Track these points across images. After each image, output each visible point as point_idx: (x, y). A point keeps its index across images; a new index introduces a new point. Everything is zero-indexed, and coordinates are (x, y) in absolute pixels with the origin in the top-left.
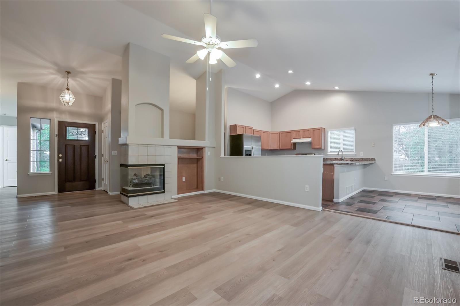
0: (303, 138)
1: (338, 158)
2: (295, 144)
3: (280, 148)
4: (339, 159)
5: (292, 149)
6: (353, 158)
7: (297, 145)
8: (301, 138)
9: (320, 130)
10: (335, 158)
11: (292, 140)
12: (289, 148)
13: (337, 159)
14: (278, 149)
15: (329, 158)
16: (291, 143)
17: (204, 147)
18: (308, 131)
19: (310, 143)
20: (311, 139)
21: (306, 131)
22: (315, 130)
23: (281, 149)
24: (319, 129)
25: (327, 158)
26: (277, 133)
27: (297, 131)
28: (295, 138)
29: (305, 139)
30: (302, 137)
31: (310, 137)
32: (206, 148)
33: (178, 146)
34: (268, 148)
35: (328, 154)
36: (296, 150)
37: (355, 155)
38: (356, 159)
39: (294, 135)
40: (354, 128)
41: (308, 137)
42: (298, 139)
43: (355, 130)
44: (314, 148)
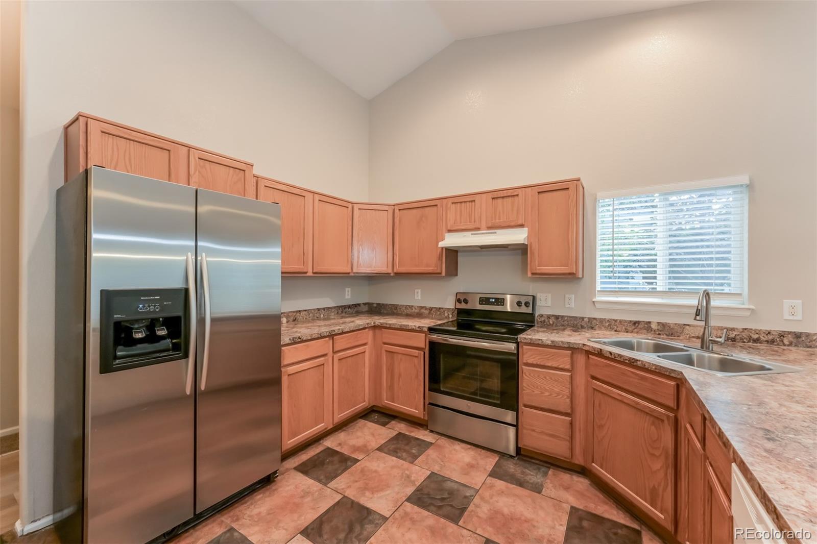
0: (489, 228)
2: (452, 254)
3: (395, 271)
4: (654, 326)
5: (444, 274)
6: (733, 329)
7: (461, 259)
8: (478, 229)
9: (572, 189)
10: (636, 323)
11: (443, 239)
12: (430, 269)
13: (641, 326)
14: (390, 271)
15: (602, 321)
16: (439, 250)
18: (510, 199)
19: (522, 250)
20: (526, 235)
21: (503, 197)
22: (544, 190)
23: (399, 275)
24: (564, 185)
25: (591, 320)
26: (386, 208)
27: (465, 200)
28: (452, 229)
29: (499, 231)
30: (484, 225)
31: (522, 226)
34: (349, 271)
35: (599, 298)
36: (457, 277)
37: (748, 313)
38: (757, 332)
39: (452, 214)
40: (744, 179)
41: (512, 224)
42: (469, 233)
43: (750, 187)
44: (538, 272)
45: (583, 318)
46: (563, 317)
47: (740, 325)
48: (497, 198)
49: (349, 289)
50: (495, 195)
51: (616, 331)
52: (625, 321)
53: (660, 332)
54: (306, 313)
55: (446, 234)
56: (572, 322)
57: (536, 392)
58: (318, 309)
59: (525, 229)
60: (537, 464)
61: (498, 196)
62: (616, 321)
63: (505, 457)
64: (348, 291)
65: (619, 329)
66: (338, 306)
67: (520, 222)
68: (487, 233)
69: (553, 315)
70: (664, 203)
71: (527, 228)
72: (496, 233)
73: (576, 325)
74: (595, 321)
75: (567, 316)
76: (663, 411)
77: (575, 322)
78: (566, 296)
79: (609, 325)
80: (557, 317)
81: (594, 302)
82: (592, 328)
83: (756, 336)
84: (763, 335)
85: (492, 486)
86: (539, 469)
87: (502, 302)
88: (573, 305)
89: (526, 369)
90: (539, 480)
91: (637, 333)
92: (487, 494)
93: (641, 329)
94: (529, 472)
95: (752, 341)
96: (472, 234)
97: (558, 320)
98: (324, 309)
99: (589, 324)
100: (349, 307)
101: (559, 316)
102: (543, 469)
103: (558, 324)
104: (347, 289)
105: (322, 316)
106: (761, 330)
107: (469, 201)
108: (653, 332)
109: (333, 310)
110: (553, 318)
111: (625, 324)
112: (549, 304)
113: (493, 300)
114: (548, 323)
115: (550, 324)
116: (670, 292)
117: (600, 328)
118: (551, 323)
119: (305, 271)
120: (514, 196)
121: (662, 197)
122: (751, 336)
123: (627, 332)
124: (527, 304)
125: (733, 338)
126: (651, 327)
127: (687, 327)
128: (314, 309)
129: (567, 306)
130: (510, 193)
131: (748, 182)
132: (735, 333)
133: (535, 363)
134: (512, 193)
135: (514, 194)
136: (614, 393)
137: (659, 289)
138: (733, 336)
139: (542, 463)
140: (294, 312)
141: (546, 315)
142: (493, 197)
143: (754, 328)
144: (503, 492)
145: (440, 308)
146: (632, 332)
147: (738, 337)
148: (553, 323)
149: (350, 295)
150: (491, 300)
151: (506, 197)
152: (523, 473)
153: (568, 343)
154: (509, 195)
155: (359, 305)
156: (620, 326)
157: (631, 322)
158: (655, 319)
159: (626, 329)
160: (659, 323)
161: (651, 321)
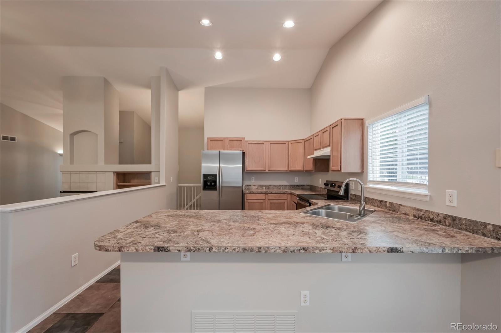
0: (323, 148)
1: (386, 202)
3: (305, 169)
4: (388, 204)
5: (314, 171)
6: (421, 210)
8: (320, 148)
9: (339, 125)
10: (381, 201)
11: (314, 154)
12: (311, 168)
13: (383, 204)
14: (303, 169)
16: (312, 160)
17: (150, 172)
18: (326, 132)
20: (330, 150)
22: (333, 126)
26: (301, 141)
27: (317, 135)
30: (321, 146)
31: (329, 146)
32: (152, 172)
33: (115, 172)
34: (287, 170)
35: (368, 185)
37: (428, 199)
38: (433, 213)
39: (315, 142)
44: (332, 169)
47: (424, 208)
49: (297, 178)
51: (374, 206)
53: (390, 209)
54: (274, 186)
55: (315, 152)
58: (280, 185)
62: (374, 199)
64: (296, 179)
66: (290, 185)
68: (322, 150)
72: (324, 150)
74: (367, 199)
79: (372, 202)
81: (365, 187)
83: (431, 217)
84: (435, 216)
93: (383, 206)
95: (430, 220)
96: (319, 151)
97: (356, 197)
98: (283, 185)
100: (297, 186)
103: (356, 200)
104: (295, 178)
105: (282, 188)
106: (434, 212)
108: (387, 208)
109: (287, 186)
110: (354, 196)
111: (377, 202)
112: (353, 188)
113: (334, 185)
119: (265, 170)
122: (429, 216)
125: (421, 217)
126: (386, 205)
127: (401, 206)
128: (278, 185)
129: (358, 189)
132: (422, 213)
137: (397, 180)
138: (421, 215)
140: (268, 185)
141: (352, 194)
143: (431, 210)
146: (380, 207)
147: (423, 216)
149: (297, 180)
155: (304, 185)
156: (375, 203)
157: (379, 200)
158: (388, 200)
159: (378, 205)
160: (390, 202)
161: (387, 201)
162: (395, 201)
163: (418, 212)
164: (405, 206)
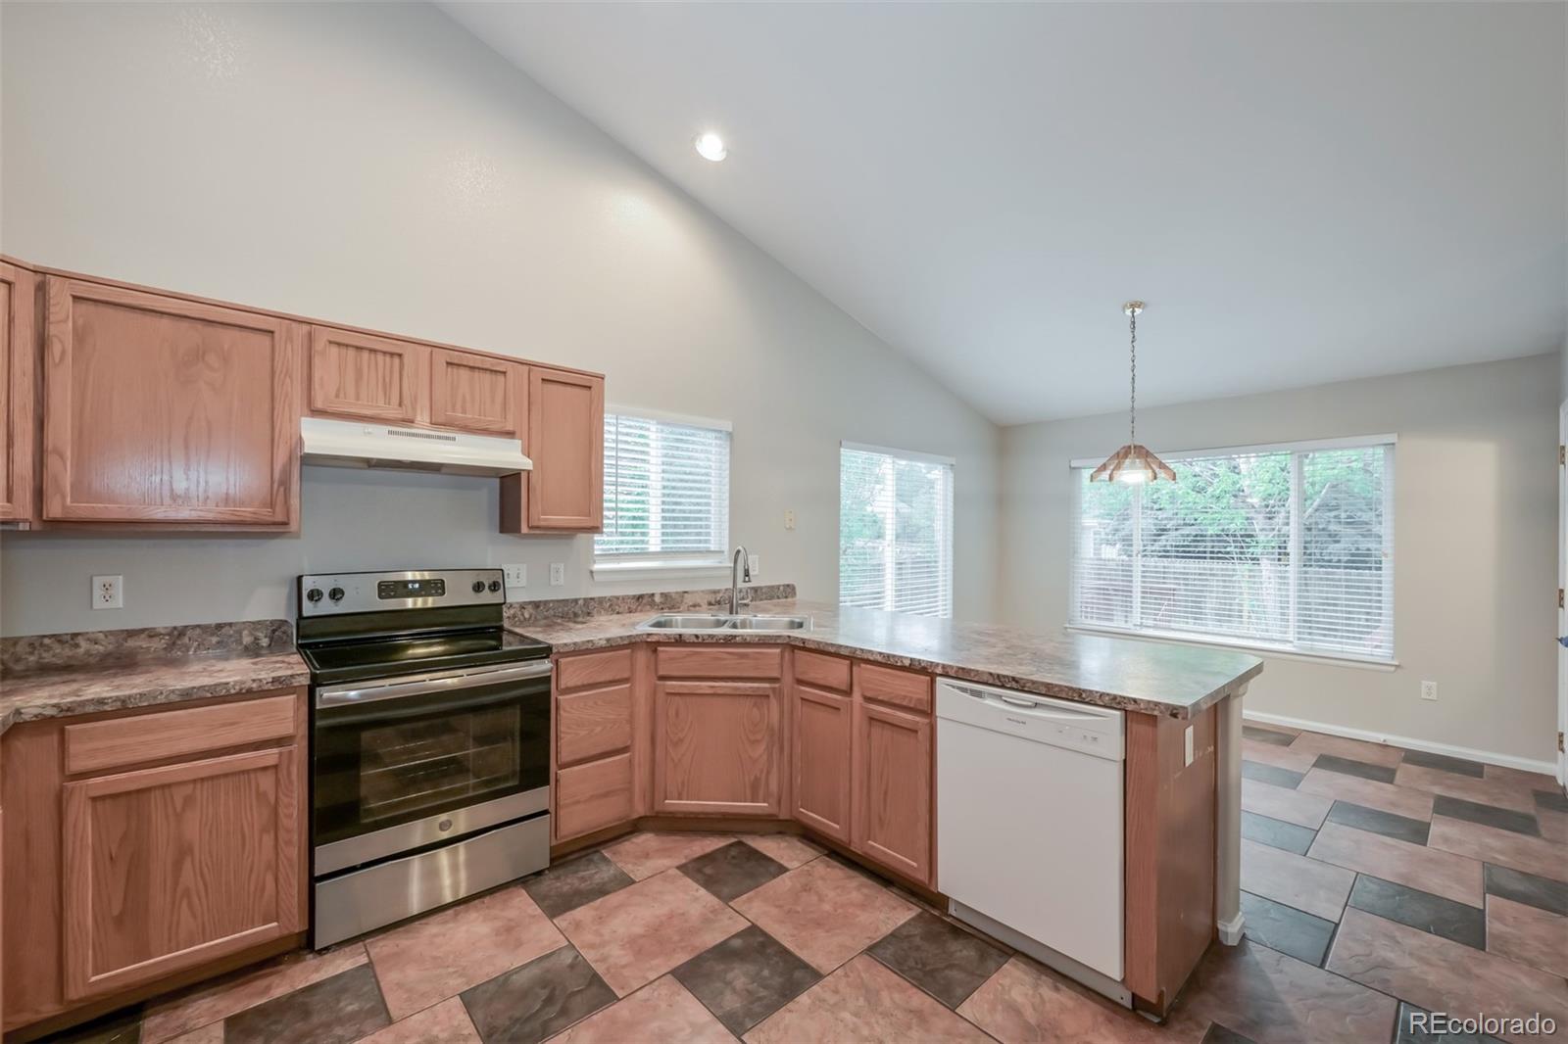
1: (653, 595)
3: (54, 514)
4: (657, 599)
6: (719, 591)
8: (409, 422)
9: (596, 390)
10: (640, 597)
12: (245, 512)
13: (644, 601)
15: (601, 601)
16: (281, 459)
18: (487, 376)
20: (517, 454)
21: (472, 368)
22: (552, 378)
24: (585, 380)
25: (587, 601)
26: (5, 272)
27: (374, 346)
28: (327, 409)
29: (461, 437)
30: (422, 415)
31: (511, 434)
35: (598, 566)
37: (728, 572)
39: (329, 371)
40: (728, 426)
41: (495, 427)
42: (386, 429)
43: (730, 435)
44: (542, 524)
45: (576, 601)
46: (546, 603)
48: (459, 365)
50: (455, 357)
51: (618, 613)
52: (628, 597)
53: (661, 605)
55: (303, 419)
56: (560, 610)
57: (583, 733)
59: (516, 441)
60: (581, 858)
61: (460, 361)
62: (618, 598)
63: (531, 882)
65: (621, 610)
67: (510, 427)
68: (428, 436)
69: (530, 603)
70: (660, 435)
71: (520, 442)
72: (454, 439)
73: (567, 613)
74: (592, 603)
75: (552, 601)
76: (767, 685)
77: (566, 609)
78: (552, 566)
79: (611, 606)
80: (536, 605)
81: (592, 572)
82: (589, 614)
85: (578, 925)
86: (591, 861)
87: (439, 588)
88: (562, 581)
89: (566, 700)
90: (612, 872)
91: (641, 611)
92: (589, 937)
93: (645, 604)
94: (588, 872)
96: (390, 432)
97: (539, 610)
99: (584, 609)
101: (540, 602)
102: (596, 857)
103: (538, 617)
107: (385, 353)
108: (656, 607)
110: (530, 606)
111: (628, 601)
112: (523, 582)
113: (417, 586)
114: (522, 618)
115: (525, 619)
116: (665, 554)
117: (599, 613)
118: (527, 616)
120: (496, 371)
121: (659, 427)
123: (630, 612)
124: (494, 587)
126: (654, 601)
127: (686, 594)
129: (553, 583)
130: (488, 363)
131: (730, 430)
132: (721, 595)
133: (579, 683)
134: (492, 364)
135: (498, 369)
136: (700, 687)
137: (652, 549)
138: (718, 599)
139: (583, 853)
141: (518, 603)
142: (449, 360)
144: (600, 918)
145: (219, 626)
146: (636, 611)
148: (531, 616)
150: (410, 586)
151: (479, 368)
152: (583, 879)
153: (628, 637)
154: (485, 367)
156: (622, 605)
157: (634, 596)
158: (657, 590)
159: (629, 608)
160: (662, 594)
161: (654, 592)
162: (671, 589)
163: (713, 595)
164: (693, 592)
